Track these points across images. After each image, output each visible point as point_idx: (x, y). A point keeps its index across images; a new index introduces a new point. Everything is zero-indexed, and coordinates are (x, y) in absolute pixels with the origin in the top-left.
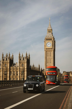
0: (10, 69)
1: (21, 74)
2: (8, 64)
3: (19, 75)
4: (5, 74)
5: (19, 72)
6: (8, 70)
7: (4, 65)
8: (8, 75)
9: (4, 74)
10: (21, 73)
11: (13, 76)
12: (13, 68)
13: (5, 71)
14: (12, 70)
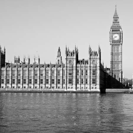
0: (76, 67)
1: (91, 74)
2: (73, 60)
3: (88, 74)
4: (70, 74)
5: (88, 71)
6: (74, 68)
7: (68, 62)
8: (74, 74)
9: (68, 74)
10: (91, 72)
11: (81, 76)
12: (81, 65)
13: (69, 70)
14: (79, 69)
